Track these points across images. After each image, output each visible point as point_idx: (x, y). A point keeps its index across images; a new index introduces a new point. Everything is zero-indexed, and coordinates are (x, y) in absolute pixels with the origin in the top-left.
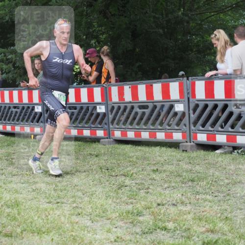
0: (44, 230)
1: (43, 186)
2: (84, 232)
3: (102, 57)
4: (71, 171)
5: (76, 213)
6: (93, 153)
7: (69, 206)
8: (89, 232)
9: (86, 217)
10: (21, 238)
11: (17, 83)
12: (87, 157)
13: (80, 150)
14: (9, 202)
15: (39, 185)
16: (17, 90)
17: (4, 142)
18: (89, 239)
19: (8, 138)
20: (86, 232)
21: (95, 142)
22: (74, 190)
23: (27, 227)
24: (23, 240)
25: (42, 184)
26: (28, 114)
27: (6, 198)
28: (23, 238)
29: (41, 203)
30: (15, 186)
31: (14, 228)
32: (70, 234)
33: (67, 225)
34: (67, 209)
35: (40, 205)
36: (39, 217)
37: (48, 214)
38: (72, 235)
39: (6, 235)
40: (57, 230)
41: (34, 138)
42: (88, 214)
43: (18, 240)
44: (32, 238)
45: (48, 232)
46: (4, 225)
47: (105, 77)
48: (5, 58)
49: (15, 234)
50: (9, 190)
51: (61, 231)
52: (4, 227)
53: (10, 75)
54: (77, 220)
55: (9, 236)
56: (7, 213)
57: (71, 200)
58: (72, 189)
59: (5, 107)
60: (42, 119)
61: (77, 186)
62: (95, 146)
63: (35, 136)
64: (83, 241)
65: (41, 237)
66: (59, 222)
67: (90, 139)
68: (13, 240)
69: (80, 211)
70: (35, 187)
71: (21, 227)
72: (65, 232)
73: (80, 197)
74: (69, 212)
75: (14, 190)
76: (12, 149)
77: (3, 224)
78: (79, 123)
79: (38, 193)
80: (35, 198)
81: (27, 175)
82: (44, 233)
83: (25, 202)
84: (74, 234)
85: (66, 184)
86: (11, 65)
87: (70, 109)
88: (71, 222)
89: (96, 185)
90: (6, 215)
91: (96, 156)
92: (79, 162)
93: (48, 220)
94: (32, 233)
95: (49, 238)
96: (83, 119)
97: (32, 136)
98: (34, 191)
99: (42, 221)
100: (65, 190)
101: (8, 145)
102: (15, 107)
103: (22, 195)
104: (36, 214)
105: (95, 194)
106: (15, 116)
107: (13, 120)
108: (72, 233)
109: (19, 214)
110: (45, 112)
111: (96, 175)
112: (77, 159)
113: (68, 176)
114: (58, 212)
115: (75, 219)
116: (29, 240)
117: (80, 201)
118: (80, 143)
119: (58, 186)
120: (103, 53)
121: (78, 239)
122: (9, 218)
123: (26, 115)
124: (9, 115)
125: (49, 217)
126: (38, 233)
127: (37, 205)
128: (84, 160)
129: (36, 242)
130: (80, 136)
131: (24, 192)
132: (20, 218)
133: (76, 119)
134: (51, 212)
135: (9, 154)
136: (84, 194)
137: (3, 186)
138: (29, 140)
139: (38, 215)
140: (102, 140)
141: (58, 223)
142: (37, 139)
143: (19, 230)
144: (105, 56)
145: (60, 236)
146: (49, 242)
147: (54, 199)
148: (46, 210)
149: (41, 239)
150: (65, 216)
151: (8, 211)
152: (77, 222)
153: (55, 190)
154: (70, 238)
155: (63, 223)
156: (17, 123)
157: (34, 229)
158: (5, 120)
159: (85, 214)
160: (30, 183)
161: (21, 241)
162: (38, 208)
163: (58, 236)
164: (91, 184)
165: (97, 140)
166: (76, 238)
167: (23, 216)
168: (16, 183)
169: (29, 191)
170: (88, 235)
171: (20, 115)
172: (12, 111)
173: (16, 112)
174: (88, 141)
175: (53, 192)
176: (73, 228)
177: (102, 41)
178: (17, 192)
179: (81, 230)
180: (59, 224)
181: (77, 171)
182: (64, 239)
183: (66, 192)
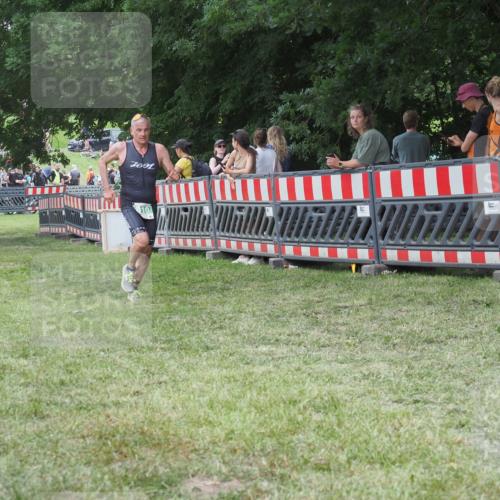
0: (393, 456)
1: (381, 367)
2: (476, 461)
3: (490, 99)
4: (438, 336)
5: (456, 423)
6: (480, 298)
7: (439, 408)
8: (486, 462)
9: (477, 431)
10: (347, 473)
11: (318, 161)
12: (469, 308)
13: (452, 294)
14: (318, 400)
15: (375, 365)
16: (319, 174)
17: (299, 280)
18: (487, 476)
19: (306, 271)
20: (480, 462)
21: (482, 276)
22: (447, 376)
23: (359, 451)
24: (354, 477)
25: (381, 363)
26: (343, 222)
27: (310, 391)
28: (352, 473)
29: (381, 403)
30: (326, 368)
31: (333, 454)
32: (447, 466)
33: (440, 448)
34: (435, 413)
35: (380, 406)
36: (380, 431)
37: (397, 425)
38: (452, 469)
39: (319, 468)
40: (420, 457)
41: (357, 270)
42: (480, 424)
43: (342, 477)
44: (371, 474)
45: (402, 461)
46: (312, 447)
47: (497, 141)
48: (292, 111)
49: (336, 465)
50: (315, 375)
51: (428, 459)
52: (312, 451)
53: (304, 146)
54: (459, 437)
55: (324, 470)
56: (317, 422)
57: (443, 395)
58: (443, 374)
59: (298, 209)
60: (371, 231)
61: (453, 367)
62: (482, 284)
63: (359, 266)
64: (475, 481)
65: (388, 472)
66: (421, 441)
67: (472, 269)
68: (333, 476)
69: (463, 418)
70: (367, 370)
71: (346, 450)
72: (436, 462)
73: (460, 391)
74: (440, 421)
75: (327, 377)
76: (315, 292)
77: (309, 445)
78: (449, 237)
79: (373, 382)
80: (370, 392)
81: (350, 345)
82: (394, 463)
83: (349, 399)
84: (455, 466)
85: (429, 362)
86: (304, 125)
87: (428, 210)
88: (447, 443)
89: (492, 364)
90: (313, 426)
91: (488, 305)
92: (451, 317)
93: (399, 436)
94: (369, 462)
95: (405, 475)
96: (456, 229)
97: (354, 267)
98: (365, 377)
99: (388, 438)
100: (429, 374)
101: (306, 286)
102: (316, 209)
103: (342, 386)
104: (374, 426)
105: (491, 383)
106: (317, 226)
107: (314, 235)
108: (452, 464)
109: (340, 424)
110: (378, 218)
111: (491, 345)
112: (448, 311)
113: (433, 347)
114: (418, 422)
115: (454, 435)
116: (363, 478)
117: (462, 398)
118: (450, 278)
119: (413, 368)
120: (491, 92)
121: (465, 476)
122: (322, 433)
123: (339, 225)
124: (305, 225)
125: (402, 430)
126: (382, 464)
127: (375, 407)
128: (462, 315)
129: (379, 481)
130: (451, 263)
131: (345, 380)
132: (343, 431)
133: (442, 229)
134: (405, 420)
135: (309, 304)
136: (468, 384)
137: (304, 368)
138: (348, 275)
139: (377, 427)
140: (496, 272)
141: (420, 444)
142: (363, 273)
143: (343, 458)
144: (494, 97)
145: (427, 471)
146: (406, 482)
147: (407, 393)
148: (394, 416)
149: (390, 475)
150: (433, 429)
151: (319, 419)
152: (459, 443)
153: (408, 376)
154: (447, 473)
155: (430, 444)
156: (322, 240)
157: (373, 455)
158: (297, 235)
159: (474, 425)
160: (357, 361)
161: (349, 479)
162: (377, 412)
163: (423, 471)
164: (482, 363)
165: (487, 272)
166: (460, 474)
167: (348, 429)
168: (329, 362)
169: (355, 378)
170: (486, 468)
171: (327, 225)
172: (311, 218)
173: (320, 219)
174: (468, 275)
175: (404, 380)
176: (453, 454)
177: (486, 68)
178: (331, 379)
179: (471, 458)
180: (423, 446)
181: (450, 337)
182: (435, 476)
183: (430, 379)
